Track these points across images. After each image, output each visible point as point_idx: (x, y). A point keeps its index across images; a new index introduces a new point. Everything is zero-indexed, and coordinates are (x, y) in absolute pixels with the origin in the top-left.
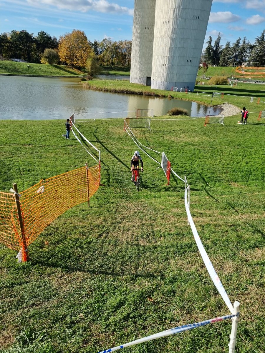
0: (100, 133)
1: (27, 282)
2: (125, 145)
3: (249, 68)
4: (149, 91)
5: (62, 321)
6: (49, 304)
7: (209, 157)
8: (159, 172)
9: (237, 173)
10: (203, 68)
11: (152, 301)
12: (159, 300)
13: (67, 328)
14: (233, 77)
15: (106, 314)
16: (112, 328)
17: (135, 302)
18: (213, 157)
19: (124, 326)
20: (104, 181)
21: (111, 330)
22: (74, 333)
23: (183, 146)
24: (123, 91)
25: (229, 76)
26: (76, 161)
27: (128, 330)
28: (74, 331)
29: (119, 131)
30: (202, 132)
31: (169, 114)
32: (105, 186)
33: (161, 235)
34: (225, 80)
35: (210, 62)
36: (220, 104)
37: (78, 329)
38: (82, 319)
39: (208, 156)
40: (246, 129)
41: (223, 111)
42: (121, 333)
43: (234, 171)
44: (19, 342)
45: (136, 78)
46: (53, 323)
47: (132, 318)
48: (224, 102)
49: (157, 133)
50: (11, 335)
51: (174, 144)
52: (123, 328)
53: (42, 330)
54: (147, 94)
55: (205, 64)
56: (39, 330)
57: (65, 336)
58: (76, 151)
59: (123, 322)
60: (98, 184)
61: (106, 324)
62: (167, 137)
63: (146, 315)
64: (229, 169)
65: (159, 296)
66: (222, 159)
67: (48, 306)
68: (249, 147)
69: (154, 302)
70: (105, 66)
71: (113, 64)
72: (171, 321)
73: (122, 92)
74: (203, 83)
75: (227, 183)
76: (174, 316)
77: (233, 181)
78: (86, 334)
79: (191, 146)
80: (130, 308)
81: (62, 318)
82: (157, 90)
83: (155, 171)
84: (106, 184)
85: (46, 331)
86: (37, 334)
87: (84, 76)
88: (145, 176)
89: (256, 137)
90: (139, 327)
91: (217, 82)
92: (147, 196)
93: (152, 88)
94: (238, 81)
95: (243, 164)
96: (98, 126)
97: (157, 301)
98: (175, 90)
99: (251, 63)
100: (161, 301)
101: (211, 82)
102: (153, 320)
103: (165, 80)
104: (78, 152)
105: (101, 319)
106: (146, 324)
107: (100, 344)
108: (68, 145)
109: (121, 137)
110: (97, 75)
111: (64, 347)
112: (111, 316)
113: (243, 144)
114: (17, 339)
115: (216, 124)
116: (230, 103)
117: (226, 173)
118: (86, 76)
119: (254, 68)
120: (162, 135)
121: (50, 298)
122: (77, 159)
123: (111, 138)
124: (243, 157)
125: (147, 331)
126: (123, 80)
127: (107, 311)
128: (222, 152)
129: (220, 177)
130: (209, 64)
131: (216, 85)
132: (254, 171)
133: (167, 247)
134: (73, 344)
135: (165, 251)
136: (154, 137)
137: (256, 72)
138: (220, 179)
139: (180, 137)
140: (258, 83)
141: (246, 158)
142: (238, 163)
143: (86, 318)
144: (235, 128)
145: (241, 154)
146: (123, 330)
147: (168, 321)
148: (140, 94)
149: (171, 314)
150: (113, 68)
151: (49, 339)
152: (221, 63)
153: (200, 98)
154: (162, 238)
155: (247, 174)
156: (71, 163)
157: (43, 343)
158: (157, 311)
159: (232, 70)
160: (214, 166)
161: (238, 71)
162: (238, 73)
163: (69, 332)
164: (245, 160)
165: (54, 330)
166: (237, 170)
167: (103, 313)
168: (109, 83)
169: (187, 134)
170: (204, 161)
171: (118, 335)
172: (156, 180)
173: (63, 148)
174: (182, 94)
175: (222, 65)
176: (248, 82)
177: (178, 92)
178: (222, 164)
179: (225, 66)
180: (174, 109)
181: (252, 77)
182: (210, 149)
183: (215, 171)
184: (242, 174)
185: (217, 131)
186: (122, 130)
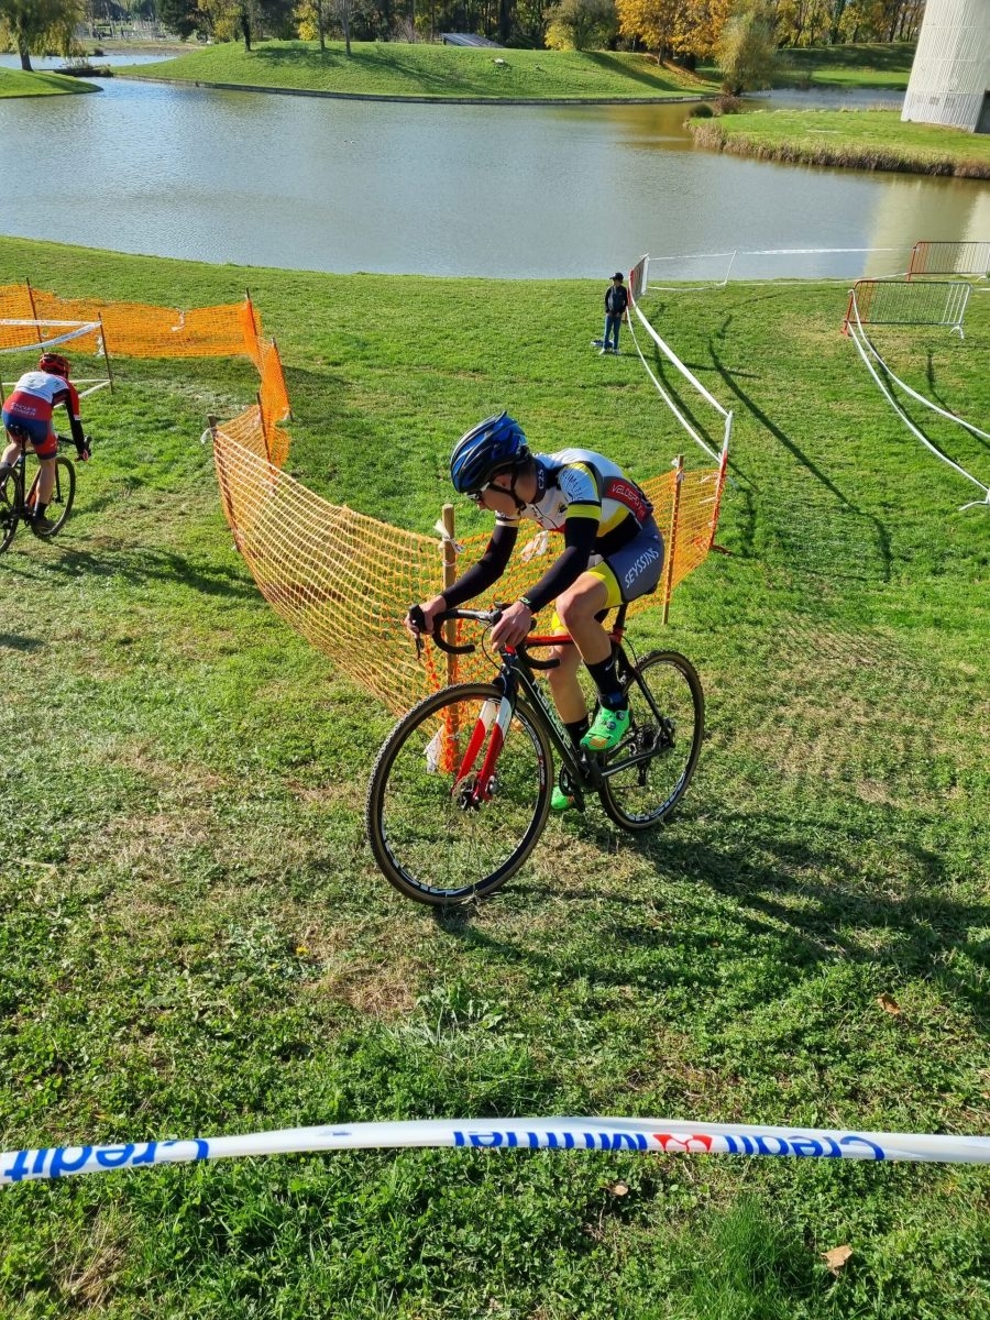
0: (739, 339)
1: (451, 840)
2: (836, 396)
5: (560, 990)
6: (519, 925)
8: (973, 521)
11: (896, 1012)
12: (922, 1015)
13: (577, 1014)
15: (715, 1008)
16: (735, 1061)
17: (827, 997)
19: (779, 1067)
20: (728, 533)
21: (729, 1066)
22: (599, 1037)
24: (861, 159)
26: (632, 445)
27: (794, 1085)
28: (599, 1031)
29: (819, 337)
32: (730, 554)
33: (953, 778)
37: (615, 1029)
38: (627, 1000)
42: (763, 1088)
44: (428, 1014)
45: (934, 100)
46: (532, 986)
47: (809, 1049)
50: (405, 987)
52: (774, 1071)
53: (496, 999)
54: (972, 172)
56: (488, 997)
57: (571, 1040)
58: (637, 410)
59: (775, 1053)
60: (707, 542)
61: (714, 1043)
63: (867, 1054)
65: (927, 1002)
67: (515, 929)
69: (901, 1017)
70: (801, 46)
71: (836, 36)
72: (967, 1101)
73: (857, 165)
76: (981, 1088)
78: (638, 1052)
80: (805, 1012)
81: (560, 979)
83: (953, 515)
84: (736, 548)
85: (511, 1005)
86: (482, 1006)
87: (707, 96)
88: (904, 532)
90: (837, 1086)
92: (905, 614)
96: (735, 312)
97: (916, 1018)
100: (931, 1022)
102: (892, 1079)
104: (643, 412)
105: (695, 1021)
106: (864, 1085)
107: (686, 1099)
108: (610, 384)
109: (823, 362)
110: (759, 89)
111: (565, 1071)
112: (729, 1020)
114: (422, 1003)
118: (714, 96)
121: (524, 907)
122: (636, 441)
123: (781, 362)
125: (865, 1109)
126: (871, 111)
127: (718, 1001)
133: (976, 829)
134: (594, 1071)
135: (965, 842)
136: (974, 370)
143: (641, 1003)
146: (773, 1078)
147: (953, 1100)
148: (941, 174)
149: (971, 1078)
150: (834, 54)
151: (517, 1032)
154: (958, 792)
156: (613, 453)
157: (500, 1039)
158: (912, 1052)
163: (583, 1029)
165: (535, 1008)
167: (702, 1003)
168: (805, 123)
171: (753, 1091)
172: (951, 554)
173: (591, 390)
186: (832, 333)
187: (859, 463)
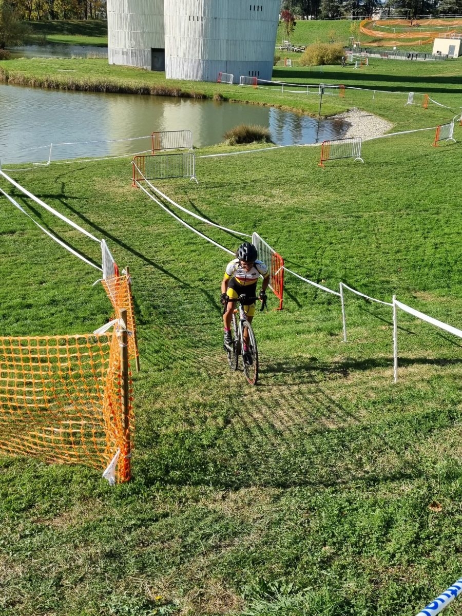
2: (147, 223)
3: (389, 22)
4: (164, 85)
7: (351, 239)
9: (422, 270)
10: (285, 25)
14: (355, 46)
18: (360, 238)
23: (285, 218)
24: (96, 86)
25: (346, 44)
29: (121, 190)
30: (319, 180)
31: (228, 142)
34: (340, 52)
35: (297, 8)
36: (339, 113)
39: (349, 237)
40: (413, 169)
41: (351, 128)
43: (414, 266)
45: (125, 53)
48: (347, 108)
49: (216, 189)
51: (265, 214)
54: (160, 92)
55: (289, 14)
62: (242, 198)
64: (402, 264)
66: (380, 242)
68: (431, 211)
70: (33, 20)
71: (54, 15)
73: (95, 89)
74: (289, 62)
75: (407, 295)
77: (420, 290)
79: (303, 215)
82: (184, 82)
89: (441, 187)
91: (322, 57)
93: (168, 76)
94: (369, 55)
95: (429, 251)
96: (64, 180)
98: (228, 79)
99: (393, 10)
101: (307, 57)
103: (199, 57)
109: (131, 204)
110: (16, 45)
113: (418, 204)
115: (346, 160)
116: (363, 110)
117: (397, 272)
119: (399, 22)
120: (229, 194)
122: (39, 267)
123: (106, 208)
124: (423, 234)
126: (91, 59)
128: (376, 225)
129: (388, 282)
130: (295, 13)
131: (320, 65)
132: (456, 262)
136: (211, 199)
137: (406, 32)
138: (389, 286)
139: (271, 196)
140: (414, 59)
141: (431, 235)
142: (417, 248)
144: (390, 167)
145: (417, 226)
148: (143, 94)
150: (57, 26)
152: (324, 12)
153: (292, 98)
155: (443, 271)
156: (28, 276)
159: (352, 28)
160: (368, 259)
161: (365, 31)
162: (366, 35)
164: (430, 241)
166: (420, 263)
168: (53, 65)
169: (287, 187)
170: (342, 248)
174: (245, 91)
175: (327, 17)
176: (392, 57)
177: (235, 86)
178: (384, 253)
179: (333, 18)
180: (239, 128)
181: (400, 44)
182: (349, 219)
183: (373, 270)
184: (433, 272)
185: (352, 177)
186: (127, 187)
187: (177, 259)
